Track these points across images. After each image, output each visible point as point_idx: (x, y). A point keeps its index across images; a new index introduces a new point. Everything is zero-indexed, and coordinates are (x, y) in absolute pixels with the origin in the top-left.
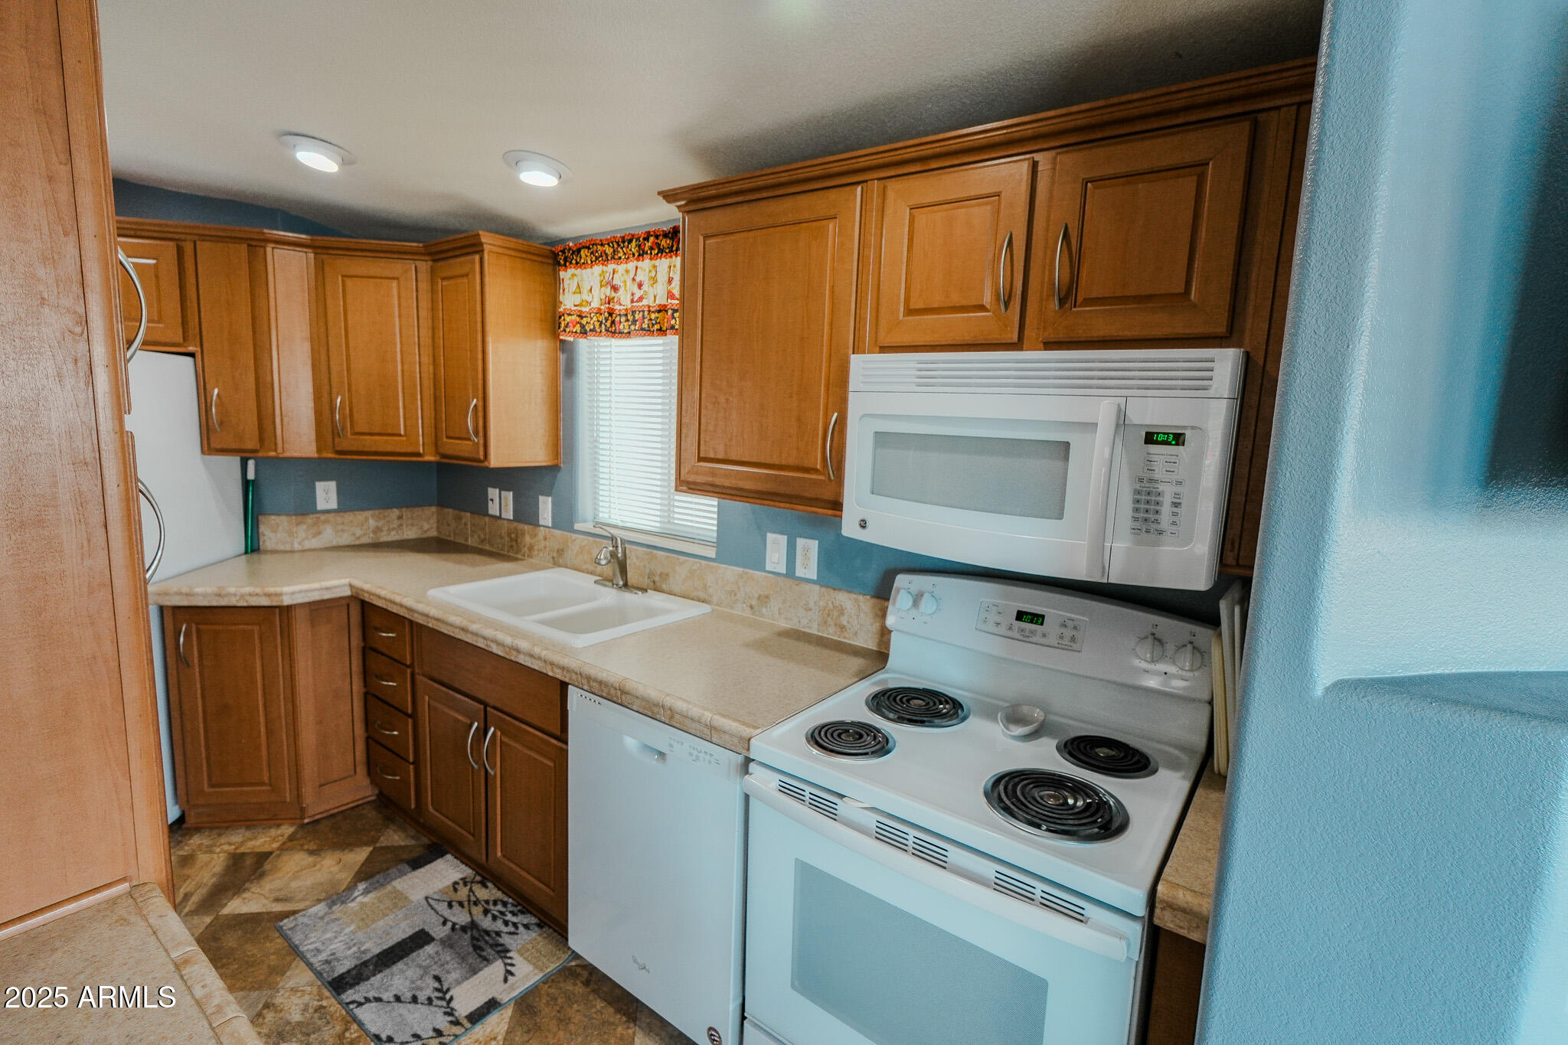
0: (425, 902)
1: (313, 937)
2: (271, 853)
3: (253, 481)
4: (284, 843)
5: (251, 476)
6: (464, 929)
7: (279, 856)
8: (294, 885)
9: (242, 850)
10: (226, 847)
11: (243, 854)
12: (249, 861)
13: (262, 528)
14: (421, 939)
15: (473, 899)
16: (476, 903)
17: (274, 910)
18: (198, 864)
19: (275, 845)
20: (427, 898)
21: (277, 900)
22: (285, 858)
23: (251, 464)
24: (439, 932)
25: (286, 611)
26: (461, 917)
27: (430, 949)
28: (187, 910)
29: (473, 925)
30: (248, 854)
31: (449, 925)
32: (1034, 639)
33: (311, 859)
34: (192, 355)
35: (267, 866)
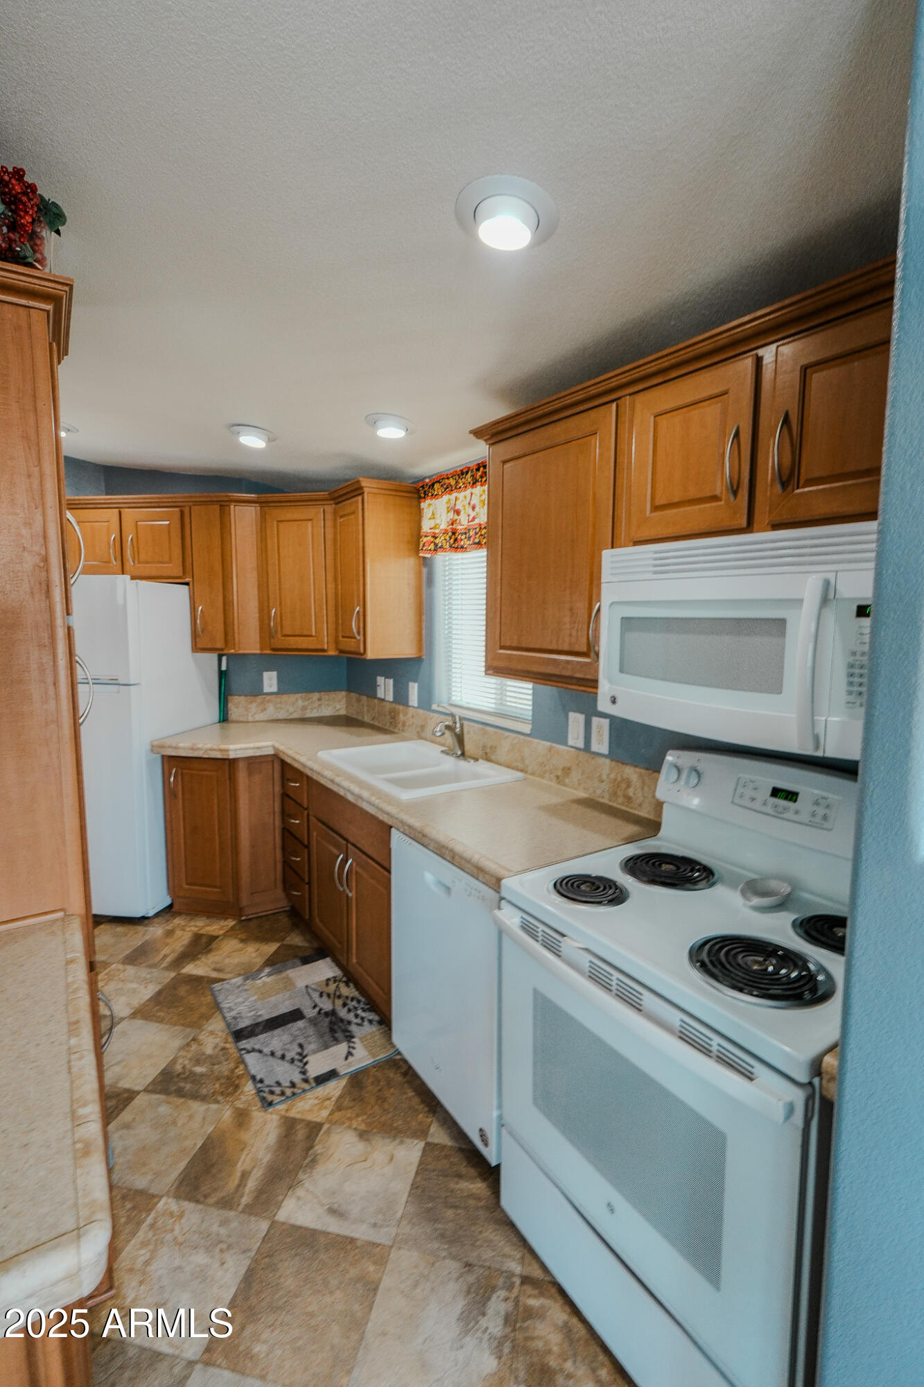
0: (304, 990)
1: (231, 998)
2: (218, 937)
3: (225, 671)
4: (227, 932)
5: (224, 668)
6: (327, 1014)
7: (222, 940)
8: (227, 961)
9: (201, 932)
10: (193, 929)
11: (202, 935)
12: (204, 940)
13: (230, 705)
14: (296, 1015)
15: (338, 993)
16: (339, 997)
17: (211, 976)
18: (175, 937)
19: (221, 932)
20: (307, 987)
21: (215, 970)
22: (225, 942)
23: (224, 659)
24: (310, 1013)
25: (232, 763)
26: (327, 1005)
27: (300, 1024)
28: (163, 966)
29: (333, 1013)
30: (205, 935)
31: (317, 1009)
32: (785, 816)
33: (241, 945)
34: (187, 584)
35: (214, 945)
